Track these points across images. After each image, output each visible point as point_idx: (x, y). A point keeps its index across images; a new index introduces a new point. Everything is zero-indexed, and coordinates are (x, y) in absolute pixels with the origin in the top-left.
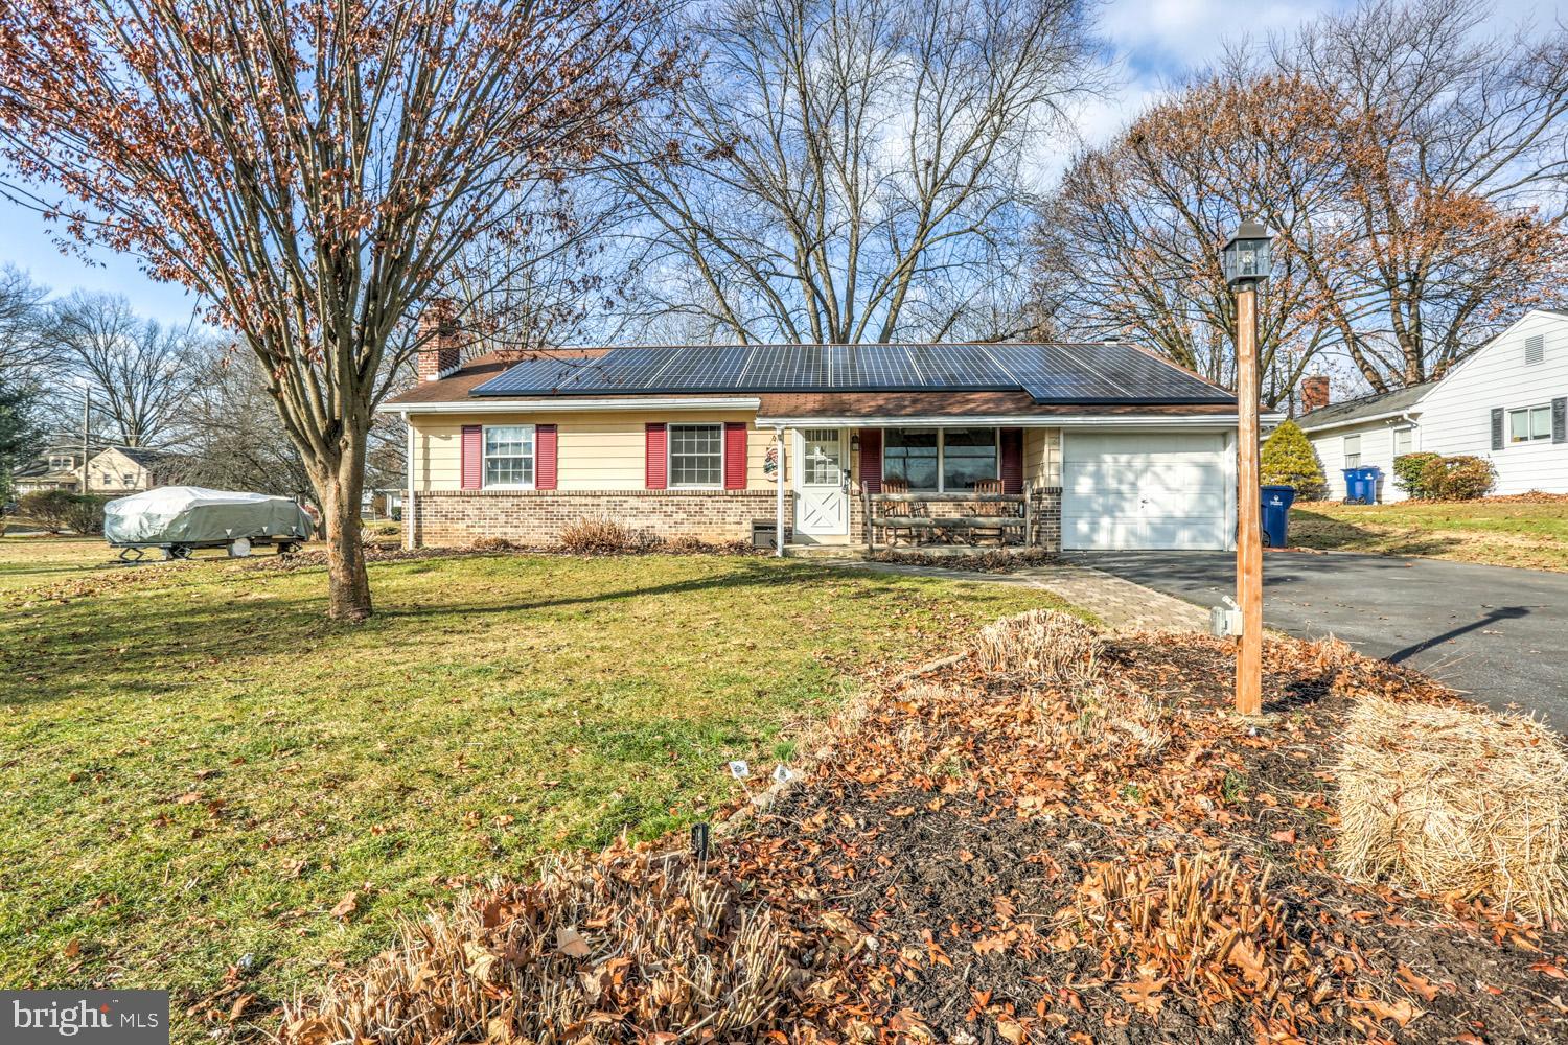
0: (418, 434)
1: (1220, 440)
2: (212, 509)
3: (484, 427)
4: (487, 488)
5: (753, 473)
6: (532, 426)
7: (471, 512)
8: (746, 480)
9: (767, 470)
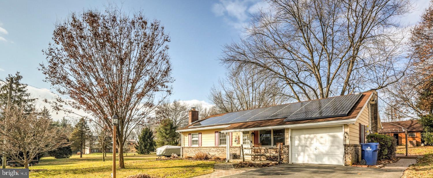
0: (183, 136)
1: (341, 127)
2: (169, 149)
3: (192, 134)
4: (192, 146)
5: (233, 142)
6: (198, 133)
7: (189, 151)
8: (232, 144)
9: (235, 141)
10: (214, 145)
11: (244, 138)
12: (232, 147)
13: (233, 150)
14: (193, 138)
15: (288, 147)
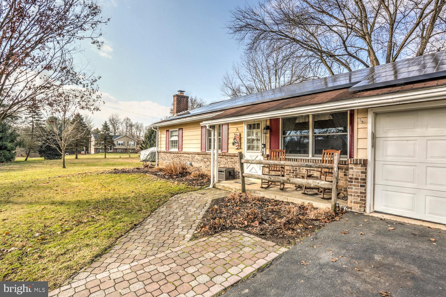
0: (160, 133)
3: (170, 130)
4: (170, 150)
5: (231, 145)
6: (178, 129)
7: (166, 158)
8: (228, 149)
9: (233, 144)
10: (199, 150)
11: (249, 137)
12: (227, 154)
13: (229, 160)
14: (172, 136)
15: (364, 163)
